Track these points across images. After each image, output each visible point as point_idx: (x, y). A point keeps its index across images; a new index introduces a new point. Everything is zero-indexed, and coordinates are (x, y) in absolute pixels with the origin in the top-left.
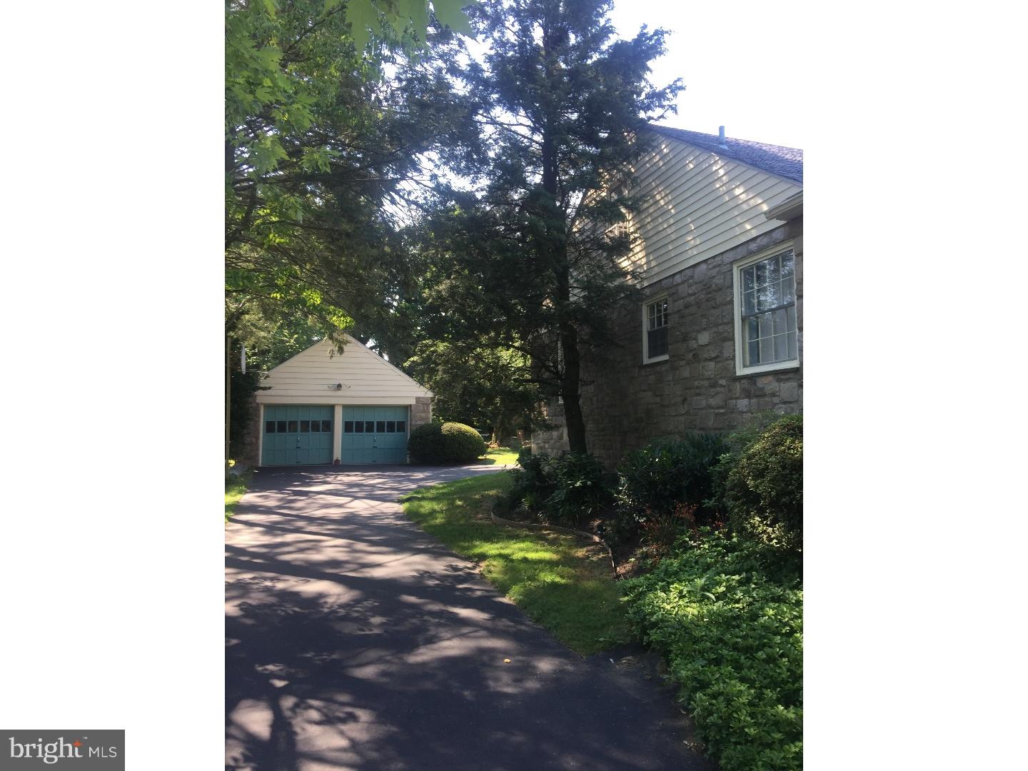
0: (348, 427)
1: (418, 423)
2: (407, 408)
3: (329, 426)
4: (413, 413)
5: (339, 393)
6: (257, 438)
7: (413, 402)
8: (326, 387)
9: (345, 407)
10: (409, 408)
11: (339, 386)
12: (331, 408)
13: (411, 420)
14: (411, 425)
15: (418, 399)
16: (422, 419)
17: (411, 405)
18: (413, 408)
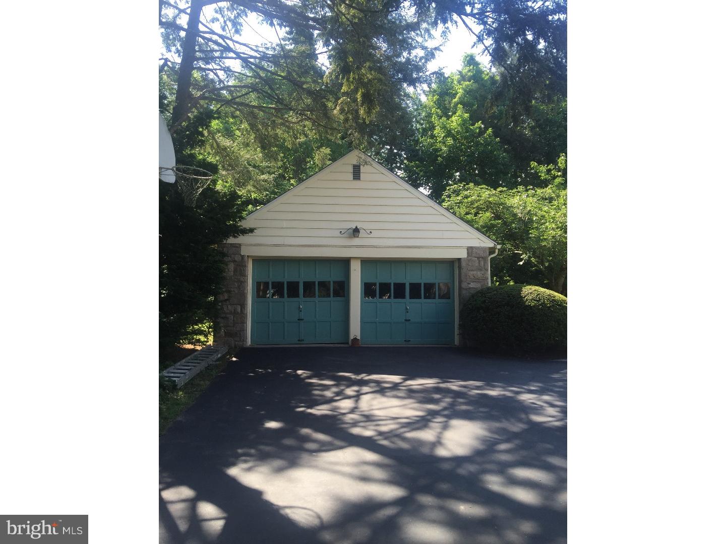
0: (368, 290)
1: (472, 285)
2: (453, 264)
3: (342, 289)
4: (464, 271)
5: (356, 241)
6: (243, 305)
7: (463, 254)
8: (337, 233)
9: (366, 262)
10: (456, 265)
11: (356, 231)
12: (345, 262)
13: (460, 282)
14: (460, 288)
15: (470, 250)
16: (476, 280)
17: (459, 260)
18: (463, 264)
